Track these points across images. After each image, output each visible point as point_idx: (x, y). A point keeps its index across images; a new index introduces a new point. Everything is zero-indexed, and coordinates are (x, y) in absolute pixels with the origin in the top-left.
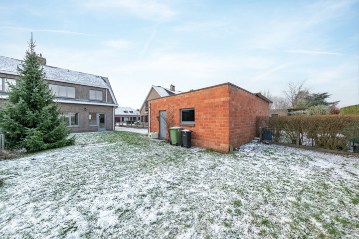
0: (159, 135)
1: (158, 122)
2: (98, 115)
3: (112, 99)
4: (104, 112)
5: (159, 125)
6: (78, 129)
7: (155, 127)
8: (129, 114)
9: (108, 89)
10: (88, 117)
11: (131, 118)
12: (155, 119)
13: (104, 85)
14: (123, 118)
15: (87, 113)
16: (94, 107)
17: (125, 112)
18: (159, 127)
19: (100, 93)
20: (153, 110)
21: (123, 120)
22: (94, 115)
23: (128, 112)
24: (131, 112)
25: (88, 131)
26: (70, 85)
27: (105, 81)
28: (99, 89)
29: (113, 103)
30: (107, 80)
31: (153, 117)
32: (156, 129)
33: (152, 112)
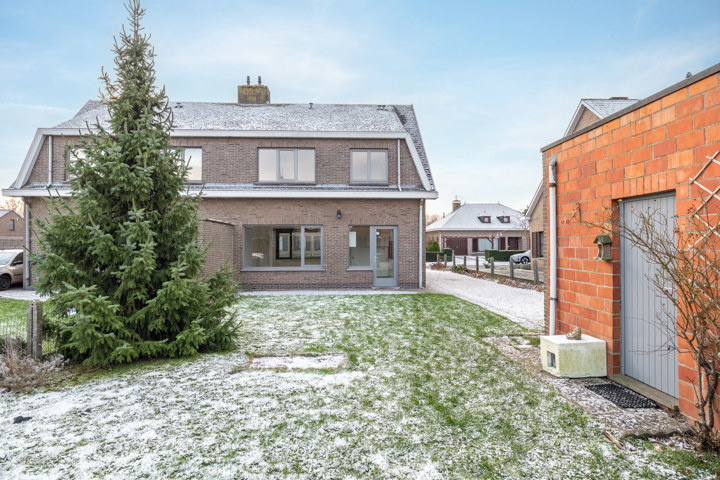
0: (616, 357)
1: (608, 273)
2: (374, 233)
3: (417, 175)
4: (392, 220)
5: (617, 294)
6: (320, 278)
7: (584, 300)
8: (496, 225)
9: (403, 140)
10: (347, 238)
11: (502, 240)
12: (582, 253)
13: (394, 129)
14: (475, 241)
15: (343, 227)
16: (363, 204)
17: (482, 219)
18: (618, 307)
19: (380, 157)
20: (574, 197)
21: (475, 248)
22: (363, 233)
23: (494, 219)
24: (501, 219)
25: (346, 286)
26: (302, 144)
27: (403, 119)
28: (378, 145)
29: (421, 187)
30: (408, 116)
31: (575, 243)
32: (590, 314)
33: (569, 209)
